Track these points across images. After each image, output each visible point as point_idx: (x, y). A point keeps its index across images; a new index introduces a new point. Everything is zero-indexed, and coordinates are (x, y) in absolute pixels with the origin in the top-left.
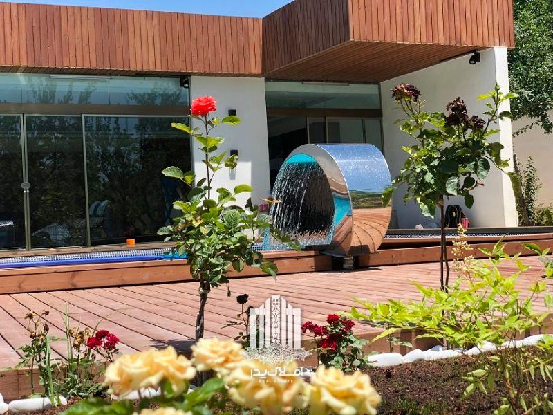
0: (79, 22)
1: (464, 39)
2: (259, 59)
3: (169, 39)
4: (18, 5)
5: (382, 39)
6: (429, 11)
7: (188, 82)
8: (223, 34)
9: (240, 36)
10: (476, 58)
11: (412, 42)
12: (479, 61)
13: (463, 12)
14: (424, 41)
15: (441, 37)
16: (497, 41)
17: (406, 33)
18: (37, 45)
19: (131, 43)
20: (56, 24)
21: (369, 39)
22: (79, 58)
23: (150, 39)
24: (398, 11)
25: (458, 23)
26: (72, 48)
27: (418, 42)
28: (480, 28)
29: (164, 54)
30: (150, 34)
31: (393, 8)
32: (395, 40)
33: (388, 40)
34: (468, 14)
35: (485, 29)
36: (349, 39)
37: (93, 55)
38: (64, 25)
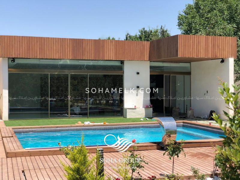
0: (89, 44)
1: (218, 56)
2: (148, 55)
3: (118, 49)
4: (70, 39)
5: (189, 56)
6: (206, 46)
7: (123, 63)
8: (136, 47)
9: (142, 47)
10: (223, 61)
11: (200, 57)
12: (224, 62)
13: (218, 46)
14: (204, 57)
15: (210, 55)
16: (230, 56)
17: (197, 54)
18: (75, 52)
19: (105, 51)
20: (82, 45)
21: (185, 56)
22: (88, 56)
23: (112, 49)
24: (195, 47)
25: (216, 50)
26: (86, 53)
27: (202, 57)
28: (224, 52)
29: (116, 54)
30: (112, 47)
31: (193, 46)
32: (193, 56)
33: (191, 57)
34: (220, 47)
35: (226, 52)
36: (178, 56)
37: (93, 55)
38: (84, 45)
